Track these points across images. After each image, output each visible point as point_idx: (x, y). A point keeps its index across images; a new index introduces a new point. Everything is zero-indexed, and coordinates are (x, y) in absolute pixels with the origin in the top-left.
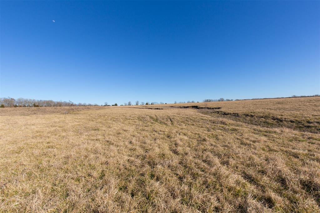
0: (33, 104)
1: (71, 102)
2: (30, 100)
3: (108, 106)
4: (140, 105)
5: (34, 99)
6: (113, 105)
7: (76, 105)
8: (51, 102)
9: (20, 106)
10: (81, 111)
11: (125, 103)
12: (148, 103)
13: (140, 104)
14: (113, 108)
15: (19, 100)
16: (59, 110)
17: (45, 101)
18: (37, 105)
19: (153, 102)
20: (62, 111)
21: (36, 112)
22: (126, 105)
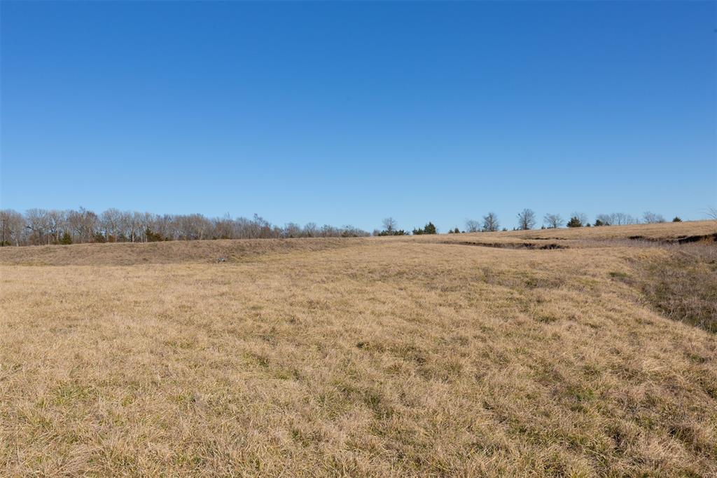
0: (145, 228)
1: (260, 219)
2: (137, 215)
3: (396, 234)
4: (537, 227)
5: (149, 212)
6: (416, 233)
7: (281, 230)
8: (198, 220)
9: (111, 239)
10: (264, 253)
11: (470, 223)
12: (579, 218)
13: (538, 224)
14: (377, 243)
15: (108, 216)
16: (204, 252)
17: (179, 219)
18: (155, 232)
19: (607, 212)
20: (211, 255)
21: (147, 257)
22: (473, 230)
